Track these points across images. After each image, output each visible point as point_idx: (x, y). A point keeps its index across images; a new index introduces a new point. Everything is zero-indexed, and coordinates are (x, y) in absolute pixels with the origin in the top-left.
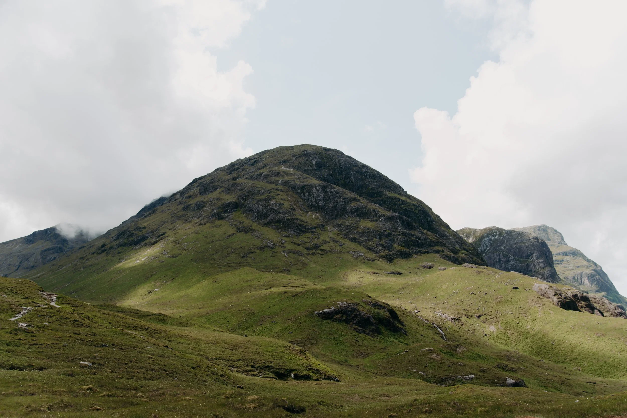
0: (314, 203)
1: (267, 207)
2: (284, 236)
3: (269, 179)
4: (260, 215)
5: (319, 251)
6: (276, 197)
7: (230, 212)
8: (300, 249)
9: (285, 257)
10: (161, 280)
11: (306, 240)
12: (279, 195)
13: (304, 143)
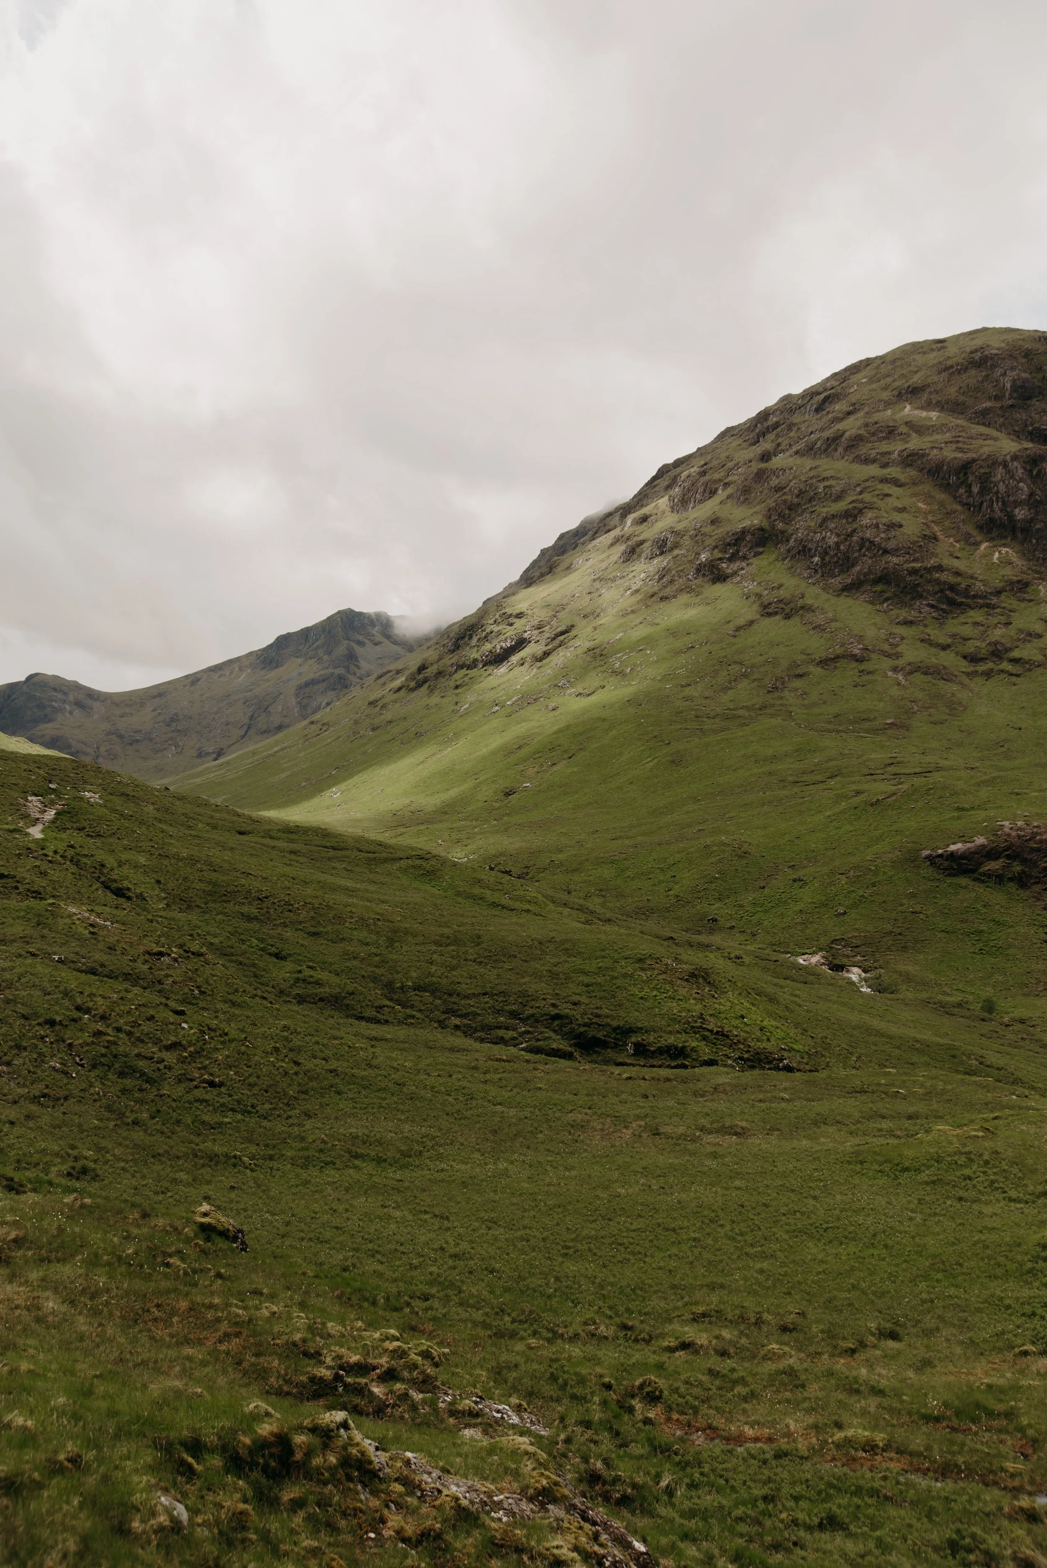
0: (998, 514)
1: (850, 535)
2: (898, 623)
3: (864, 450)
4: (830, 562)
5: (1005, 665)
6: (880, 504)
7: (744, 558)
8: (949, 659)
9: (899, 684)
10: (542, 760)
11: (967, 631)
12: (890, 495)
13: (979, 327)
